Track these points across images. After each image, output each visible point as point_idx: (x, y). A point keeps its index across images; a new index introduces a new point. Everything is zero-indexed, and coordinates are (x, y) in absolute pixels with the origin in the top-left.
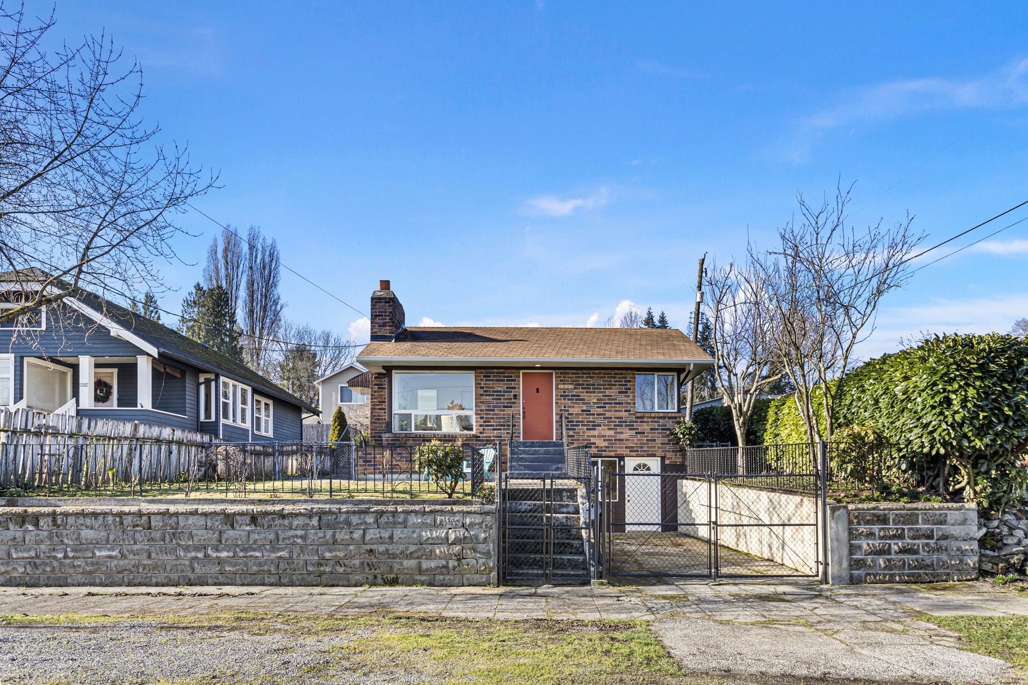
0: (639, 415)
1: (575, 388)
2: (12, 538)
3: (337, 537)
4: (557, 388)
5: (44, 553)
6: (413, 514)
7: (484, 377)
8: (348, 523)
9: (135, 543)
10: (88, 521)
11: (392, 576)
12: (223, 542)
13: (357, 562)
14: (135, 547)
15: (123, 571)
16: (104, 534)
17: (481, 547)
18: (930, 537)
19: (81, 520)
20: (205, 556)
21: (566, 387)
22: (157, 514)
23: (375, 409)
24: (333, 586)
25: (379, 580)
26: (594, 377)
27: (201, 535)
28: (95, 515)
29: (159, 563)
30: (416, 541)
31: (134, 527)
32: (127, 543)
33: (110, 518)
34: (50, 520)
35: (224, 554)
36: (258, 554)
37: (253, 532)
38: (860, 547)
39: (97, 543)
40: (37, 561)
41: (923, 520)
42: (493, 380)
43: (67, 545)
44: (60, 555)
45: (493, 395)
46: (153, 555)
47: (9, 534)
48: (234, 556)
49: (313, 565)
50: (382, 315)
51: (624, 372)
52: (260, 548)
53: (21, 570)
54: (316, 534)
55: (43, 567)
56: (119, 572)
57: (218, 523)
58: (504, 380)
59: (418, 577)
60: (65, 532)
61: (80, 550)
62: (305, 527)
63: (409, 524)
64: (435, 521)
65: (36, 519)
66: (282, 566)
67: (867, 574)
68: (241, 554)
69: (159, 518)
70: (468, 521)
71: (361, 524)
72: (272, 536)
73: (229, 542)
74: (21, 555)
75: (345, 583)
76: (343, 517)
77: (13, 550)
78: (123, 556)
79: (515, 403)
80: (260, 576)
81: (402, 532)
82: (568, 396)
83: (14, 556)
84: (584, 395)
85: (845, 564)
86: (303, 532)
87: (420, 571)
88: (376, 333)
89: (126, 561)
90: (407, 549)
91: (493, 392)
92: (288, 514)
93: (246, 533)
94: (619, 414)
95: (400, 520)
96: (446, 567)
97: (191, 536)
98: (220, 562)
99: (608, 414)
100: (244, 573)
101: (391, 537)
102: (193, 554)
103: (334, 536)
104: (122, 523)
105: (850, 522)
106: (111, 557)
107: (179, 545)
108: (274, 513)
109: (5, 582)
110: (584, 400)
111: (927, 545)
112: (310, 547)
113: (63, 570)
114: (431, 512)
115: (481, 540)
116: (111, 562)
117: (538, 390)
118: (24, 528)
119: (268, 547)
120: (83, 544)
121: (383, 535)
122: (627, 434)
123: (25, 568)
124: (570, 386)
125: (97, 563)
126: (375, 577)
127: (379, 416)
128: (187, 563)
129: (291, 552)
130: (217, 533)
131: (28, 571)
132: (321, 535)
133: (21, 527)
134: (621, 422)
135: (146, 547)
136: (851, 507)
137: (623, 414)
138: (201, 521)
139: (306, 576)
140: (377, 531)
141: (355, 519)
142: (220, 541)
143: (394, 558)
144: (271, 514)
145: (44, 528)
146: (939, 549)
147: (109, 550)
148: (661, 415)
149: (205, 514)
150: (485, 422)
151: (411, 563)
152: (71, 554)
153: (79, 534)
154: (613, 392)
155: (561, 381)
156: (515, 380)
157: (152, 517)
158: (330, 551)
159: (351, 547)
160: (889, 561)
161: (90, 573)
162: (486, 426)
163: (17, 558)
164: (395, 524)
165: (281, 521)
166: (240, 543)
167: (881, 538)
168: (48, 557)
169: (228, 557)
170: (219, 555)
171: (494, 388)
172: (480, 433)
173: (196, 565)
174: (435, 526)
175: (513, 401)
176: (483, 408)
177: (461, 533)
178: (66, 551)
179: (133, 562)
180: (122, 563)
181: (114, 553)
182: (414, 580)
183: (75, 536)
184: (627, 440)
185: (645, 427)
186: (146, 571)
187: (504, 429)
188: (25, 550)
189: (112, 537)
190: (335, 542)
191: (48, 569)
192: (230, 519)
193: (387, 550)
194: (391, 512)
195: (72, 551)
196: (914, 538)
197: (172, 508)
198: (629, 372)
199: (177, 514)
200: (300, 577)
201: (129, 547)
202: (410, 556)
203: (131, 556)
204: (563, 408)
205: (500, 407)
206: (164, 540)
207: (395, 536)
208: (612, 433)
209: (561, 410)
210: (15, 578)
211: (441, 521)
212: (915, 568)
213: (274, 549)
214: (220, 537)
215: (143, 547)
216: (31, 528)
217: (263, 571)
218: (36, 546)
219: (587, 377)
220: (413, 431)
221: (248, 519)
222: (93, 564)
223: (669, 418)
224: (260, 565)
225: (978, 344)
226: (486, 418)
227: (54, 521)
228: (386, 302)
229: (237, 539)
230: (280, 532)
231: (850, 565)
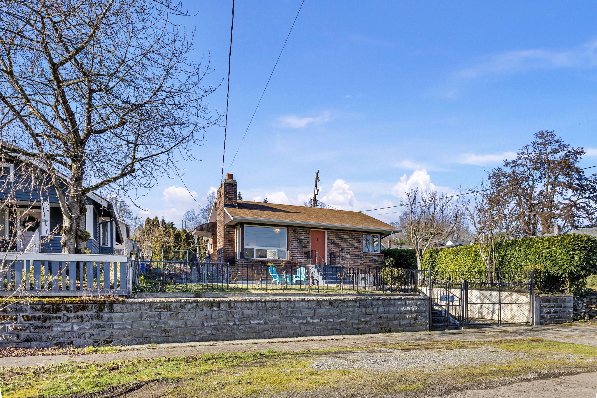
0: (365, 254)
1: (337, 240)
2: (205, 315)
3: (367, 311)
4: (328, 239)
5: (223, 322)
6: (397, 300)
7: (293, 231)
8: (372, 305)
9: (272, 316)
10: (248, 305)
11: (388, 328)
12: (316, 315)
13: (374, 322)
14: (272, 318)
15: (265, 330)
16: (256, 312)
17: (424, 314)
18: (561, 307)
19: (244, 305)
20: (306, 322)
21: (332, 238)
22: (284, 301)
23: (226, 245)
24: (364, 334)
25: (383, 330)
26: (345, 235)
27: (306, 311)
28: (252, 302)
29: (284, 326)
30: (399, 312)
31: (272, 308)
32: (268, 316)
33: (260, 304)
34: (227, 304)
35: (316, 321)
36: (332, 320)
37: (330, 309)
38: (543, 311)
39: (252, 317)
40: (218, 327)
41: (560, 301)
42: (297, 233)
43: (235, 318)
44: (232, 324)
45: (297, 241)
46: (281, 322)
47: (203, 313)
48: (320, 322)
49: (356, 324)
50: (230, 193)
51: (358, 233)
52: (333, 317)
53: (209, 332)
54: (358, 310)
55: (222, 330)
56: (263, 332)
57: (314, 305)
58: (303, 234)
59: (399, 328)
60: (235, 311)
61: (243, 321)
62: (353, 307)
63: (396, 304)
64: (406, 303)
65: (219, 304)
66: (342, 325)
67: (545, 321)
68: (324, 320)
69: (285, 303)
70: (419, 303)
71: (377, 305)
72: (339, 311)
73: (319, 315)
74: (209, 324)
75: (369, 332)
76: (369, 302)
77: (205, 322)
78: (266, 323)
79: (308, 245)
80: (332, 331)
81: (393, 309)
82: (333, 243)
83: (206, 325)
84: (340, 243)
85: (539, 317)
86: (352, 309)
87: (400, 325)
88: (227, 202)
89: (267, 326)
90: (395, 316)
91: (298, 239)
92: (347, 300)
93: (327, 310)
94: (356, 253)
95: (392, 303)
96: (410, 323)
97: (301, 312)
98: (313, 324)
99: (351, 253)
100: (324, 330)
101: (389, 311)
102: (301, 321)
103: (366, 311)
104: (266, 306)
105: (540, 302)
106: (259, 324)
107: (294, 316)
108: (341, 300)
109: (200, 339)
110: (340, 245)
111: (561, 310)
112: (355, 316)
113: (233, 332)
114: (405, 299)
115: (424, 311)
116: (259, 326)
117: (318, 239)
118: (212, 309)
119: (336, 317)
120: (245, 317)
121: (386, 310)
122: (359, 263)
123: (211, 331)
124: (334, 238)
125: (252, 327)
126: (382, 329)
127: (228, 248)
128: (298, 325)
129: (346, 319)
130: (313, 310)
131: (213, 333)
132: (360, 310)
133: (210, 309)
134: (357, 257)
135: (278, 318)
136: (541, 296)
137: (358, 253)
138: (306, 304)
139: (352, 330)
140: (383, 308)
141: (374, 303)
142: (314, 314)
143: (390, 320)
144: (340, 300)
145: (224, 309)
146: (564, 312)
147: (259, 320)
148: (374, 254)
149: (308, 301)
150: (293, 254)
151: (396, 322)
152: (237, 323)
153: (243, 312)
154: (353, 242)
155: (330, 235)
156: (308, 234)
157: (282, 303)
158: (364, 318)
159: (372, 316)
160: (551, 316)
161: (248, 332)
162: (294, 256)
163: (207, 326)
164: (390, 305)
165: (343, 304)
166: (324, 315)
167: (549, 308)
168: (225, 325)
169: (318, 322)
170: (313, 321)
171: (298, 237)
172: (291, 260)
173: (302, 326)
174: (406, 305)
175: (307, 244)
176: (292, 247)
177: (416, 308)
178: (235, 321)
179: (270, 326)
180: (264, 326)
181: (261, 322)
182: (397, 330)
183: (241, 313)
184: (359, 266)
185: (367, 260)
186: (277, 330)
187: (303, 259)
188: (212, 322)
189: (260, 313)
190: (366, 313)
191: (225, 331)
192: (319, 303)
193: (387, 317)
194: (389, 299)
195: (239, 321)
196: (557, 307)
197: (292, 298)
198: (360, 233)
199: (294, 301)
200: (350, 330)
201: (269, 318)
202: (395, 319)
203: (269, 323)
204: (331, 249)
205: (301, 247)
206: (287, 314)
207: (390, 310)
208: (353, 262)
209: (330, 250)
210: (205, 337)
211: (409, 303)
212: (558, 318)
213: (339, 317)
214: (315, 312)
215: (276, 318)
216: (216, 309)
217: (334, 328)
218: (218, 319)
219: (342, 234)
220: (255, 258)
221: (328, 303)
222: (249, 328)
223: (377, 256)
224: (333, 325)
225: (581, 237)
226: (294, 252)
227: (229, 305)
228: (232, 186)
229: (322, 313)
230: (342, 309)
231: (540, 318)
